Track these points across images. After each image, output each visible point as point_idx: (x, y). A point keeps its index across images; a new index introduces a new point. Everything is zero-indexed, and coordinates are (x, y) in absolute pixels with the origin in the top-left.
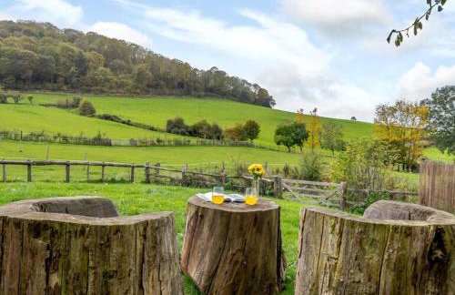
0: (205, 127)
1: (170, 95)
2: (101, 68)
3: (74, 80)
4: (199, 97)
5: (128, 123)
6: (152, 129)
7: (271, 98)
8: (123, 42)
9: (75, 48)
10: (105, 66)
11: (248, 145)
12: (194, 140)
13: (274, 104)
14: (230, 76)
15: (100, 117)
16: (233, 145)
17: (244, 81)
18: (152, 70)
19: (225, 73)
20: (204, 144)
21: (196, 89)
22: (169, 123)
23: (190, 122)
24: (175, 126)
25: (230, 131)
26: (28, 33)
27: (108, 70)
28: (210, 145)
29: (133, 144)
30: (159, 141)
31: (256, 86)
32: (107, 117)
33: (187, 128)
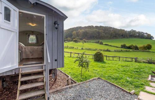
0: (133, 46)
1: (119, 38)
2: (103, 33)
3: (97, 37)
4: (128, 38)
5: (111, 46)
6: (117, 47)
7: (152, 37)
8: (107, 27)
9: (97, 30)
10: (104, 33)
11: (148, 52)
12: (131, 50)
13: (153, 38)
14: (137, 31)
15: (104, 45)
16: (143, 52)
17: (142, 32)
18: (115, 33)
19: (135, 31)
20: (134, 51)
21: (127, 36)
22: (122, 45)
23: (128, 45)
24: (124, 46)
25: (141, 47)
26: (89, 28)
27: (104, 34)
28: (136, 51)
29: (115, 51)
30: (121, 50)
31: (146, 33)
32: (106, 45)
33: (127, 47)
